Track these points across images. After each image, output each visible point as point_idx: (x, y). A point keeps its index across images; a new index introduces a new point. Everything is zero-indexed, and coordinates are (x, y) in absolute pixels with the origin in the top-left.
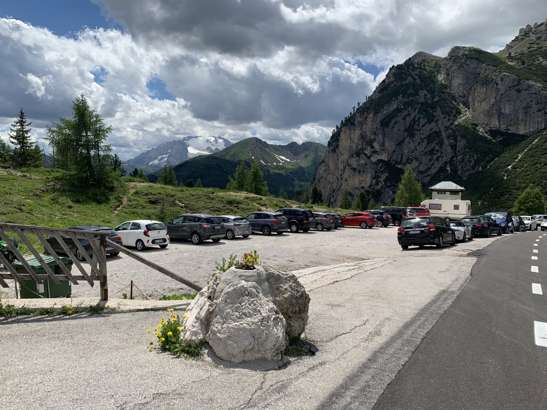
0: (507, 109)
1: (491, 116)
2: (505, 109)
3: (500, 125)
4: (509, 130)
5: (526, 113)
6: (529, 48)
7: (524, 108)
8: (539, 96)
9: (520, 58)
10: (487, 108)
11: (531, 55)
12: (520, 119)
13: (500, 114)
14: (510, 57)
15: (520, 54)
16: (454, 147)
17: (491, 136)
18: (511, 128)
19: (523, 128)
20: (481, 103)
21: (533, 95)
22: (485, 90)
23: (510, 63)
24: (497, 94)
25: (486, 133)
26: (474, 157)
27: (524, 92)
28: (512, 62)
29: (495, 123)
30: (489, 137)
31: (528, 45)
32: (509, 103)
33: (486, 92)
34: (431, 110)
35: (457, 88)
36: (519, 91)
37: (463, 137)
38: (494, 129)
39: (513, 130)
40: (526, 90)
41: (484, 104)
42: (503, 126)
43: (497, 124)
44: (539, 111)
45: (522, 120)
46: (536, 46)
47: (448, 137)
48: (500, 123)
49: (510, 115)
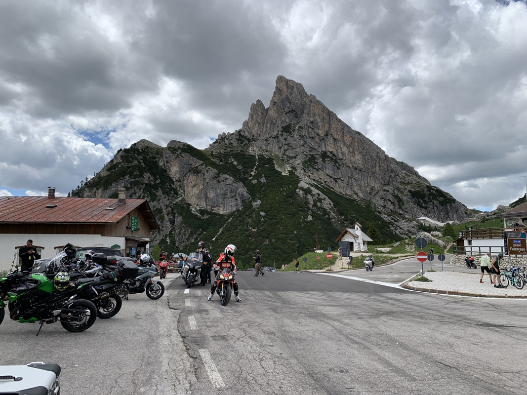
0: (211, 195)
1: (200, 199)
3: (207, 206)
4: (213, 210)
5: (224, 198)
6: (225, 150)
7: (223, 194)
8: (232, 187)
9: (219, 156)
10: (197, 192)
11: (226, 156)
12: (220, 203)
13: (207, 198)
14: (212, 155)
15: (219, 153)
16: (172, 222)
17: (200, 214)
18: (215, 209)
19: (222, 209)
20: (193, 188)
21: (228, 186)
22: (195, 178)
23: (212, 160)
24: (204, 182)
25: (197, 211)
26: (188, 231)
27: (222, 183)
28: (214, 158)
29: (203, 205)
30: (199, 215)
31: (224, 148)
32: (212, 190)
33: (196, 180)
34: (154, 190)
35: (174, 174)
36: (219, 182)
37: (180, 214)
38: (202, 209)
39: (215, 210)
40: (223, 181)
41: (195, 188)
42: (209, 207)
43: (205, 205)
44: (232, 197)
46: (229, 149)
47: (168, 214)
48: (206, 204)
49: (213, 199)
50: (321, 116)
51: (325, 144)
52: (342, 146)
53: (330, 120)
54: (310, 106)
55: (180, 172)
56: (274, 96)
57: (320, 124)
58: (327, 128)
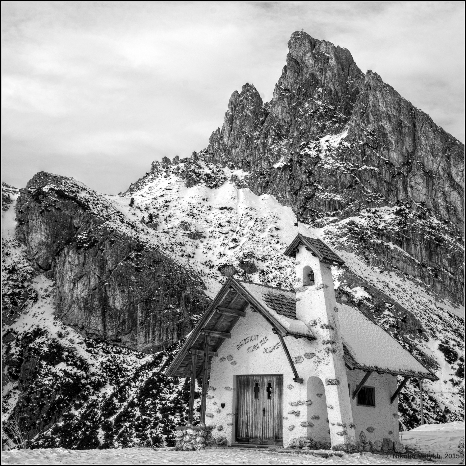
0: (118, 301)
1: (91, 312)
2: (114, 299)
3: (105, 330)
4: (120, 340)
5: (148, 311)
7: (145, 301)
8: (169, 281)
10: (84, 294)
12: (138, 322)
13: (105, 309)
14: (132, 206)
19: (143, 339)
20: (74, 284)
21: (161, 279)
24: (102, 269)
27: (147, 271)
28: (134, 215)
29: (96, 327)
32: (121, 288)
33: (84, 264)
35: (35, 251)
36: (138, 269)
38: (94, 337)
39: (126, 342)
40: (149, 268)
43: (100, 327)
45: (142, 324)
48: (105, 326)
49: (122, 311)
50: (394, 120)
51: (405, 184)
52: (447, 189)
53: (415, 131)
54: (367, 96)
55: (48, 246)
56: (284, 76)
57: (392, 138)
58: (408, 146)
